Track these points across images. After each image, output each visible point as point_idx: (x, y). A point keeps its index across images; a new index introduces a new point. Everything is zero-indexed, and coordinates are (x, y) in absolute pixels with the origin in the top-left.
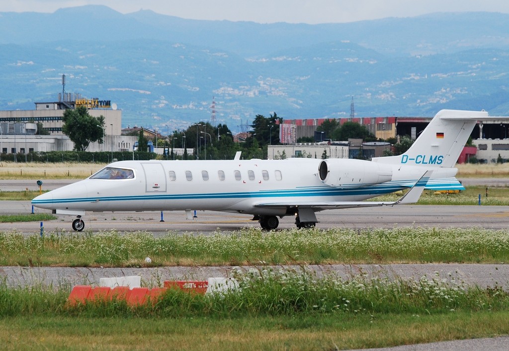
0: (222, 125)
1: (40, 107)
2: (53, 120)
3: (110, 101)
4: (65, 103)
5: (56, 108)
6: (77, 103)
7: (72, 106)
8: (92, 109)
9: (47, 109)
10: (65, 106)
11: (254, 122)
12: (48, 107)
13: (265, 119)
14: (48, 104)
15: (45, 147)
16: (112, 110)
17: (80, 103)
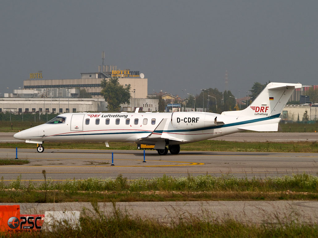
0: (227, 91)
1: (84, 77)
2: (94, 87)
3: (139, 72)
4: (104, 73)
5: (97, 77)
6: (113, 73)
7: (109, 76)
8: (125, 78)
9: (90, 78)
10: (104, 75)
11: (253, 88)
12: (90, 76)
13: (261, 85)
14: (90, 74)
15: (85, 108)
16: (140, 78)
17: (115, 73)
